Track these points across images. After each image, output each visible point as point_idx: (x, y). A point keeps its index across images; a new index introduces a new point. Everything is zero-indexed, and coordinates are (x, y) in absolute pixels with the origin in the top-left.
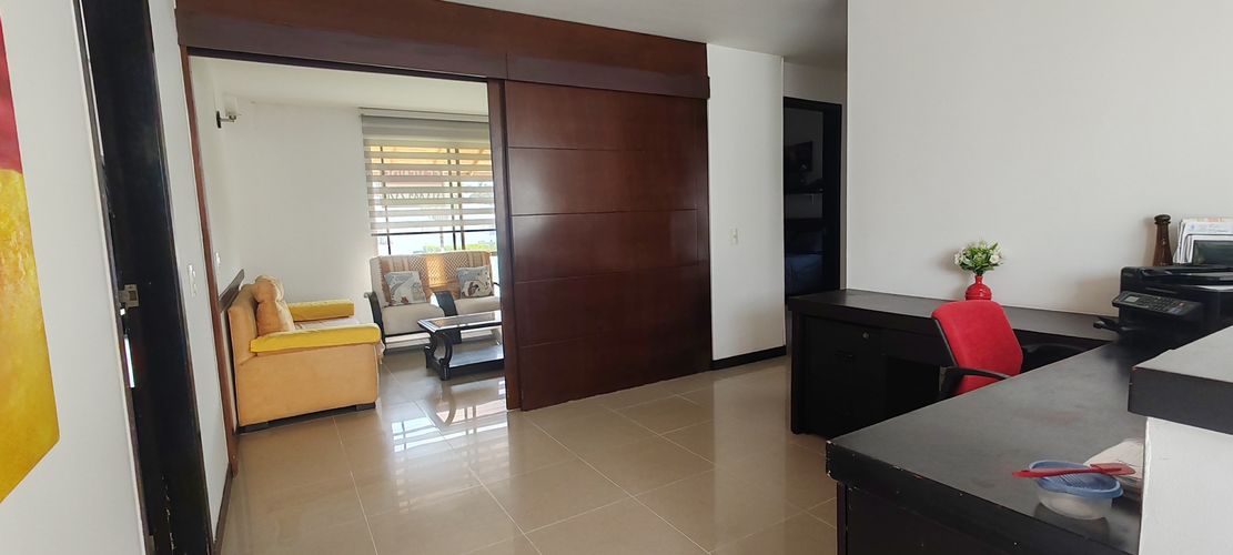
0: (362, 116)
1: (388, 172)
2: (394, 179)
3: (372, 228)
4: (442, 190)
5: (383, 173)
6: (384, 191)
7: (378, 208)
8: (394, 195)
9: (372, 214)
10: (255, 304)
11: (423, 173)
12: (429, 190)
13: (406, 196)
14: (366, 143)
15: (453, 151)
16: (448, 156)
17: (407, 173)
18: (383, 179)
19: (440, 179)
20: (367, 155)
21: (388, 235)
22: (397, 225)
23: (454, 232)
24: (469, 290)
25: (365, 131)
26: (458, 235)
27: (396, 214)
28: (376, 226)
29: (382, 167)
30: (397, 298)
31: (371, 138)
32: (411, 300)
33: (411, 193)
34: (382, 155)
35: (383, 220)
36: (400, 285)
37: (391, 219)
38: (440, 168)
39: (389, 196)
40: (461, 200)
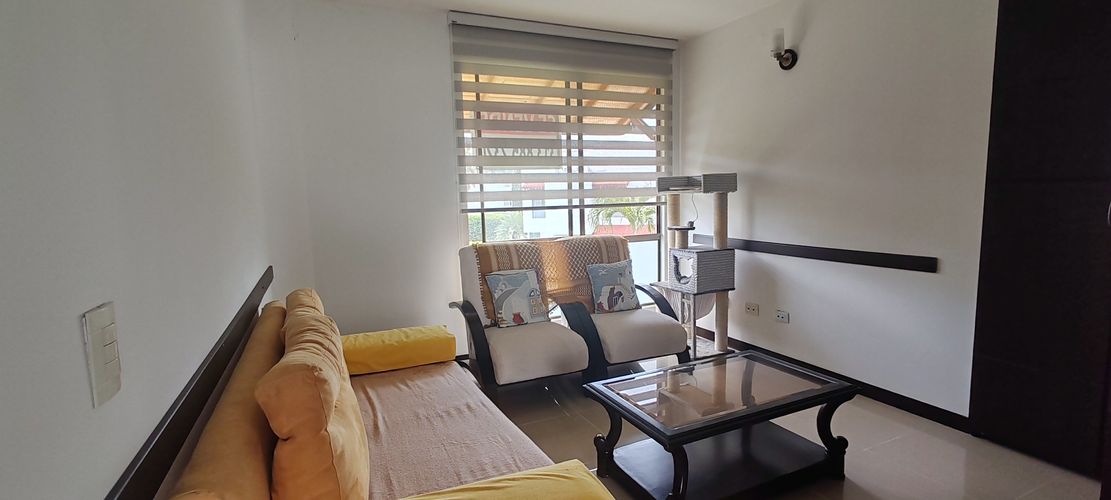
0: (454, 24)
1: (485, 115)
2: (495, 125)
3: (462, 201)
4: (557, 144)
5: (478, 115)
6: (479, 142)
7: (471, 170)
8: (493, 151)
9: (462, 179)
10: (268, 442)
11: (532, 118)
12: (540, 144)
13: (509, 152)
14: (458, 69)
15: (573, 85)
16: (566, 93)
17: (510, 117)
18: (479, 125)
19: (555, 127)
20: (459, 87)
21: (482, 211)
22: (497, 196)
23: (570, 208)
24: (610, 300)
25: (457, 50)
26: (576, 213)
27: (496, 179)
28: (468, 197)
29: (479, 107)
30: (506, 314)
31: (465, 60)
32: (526, 316)
33: (515, 147)
34: (479, 88)
35: (477, 188)
36: (510, 293)
37: (488, 187)
38: (554, 110)
39: (485, 152)
40: (582, 161)
